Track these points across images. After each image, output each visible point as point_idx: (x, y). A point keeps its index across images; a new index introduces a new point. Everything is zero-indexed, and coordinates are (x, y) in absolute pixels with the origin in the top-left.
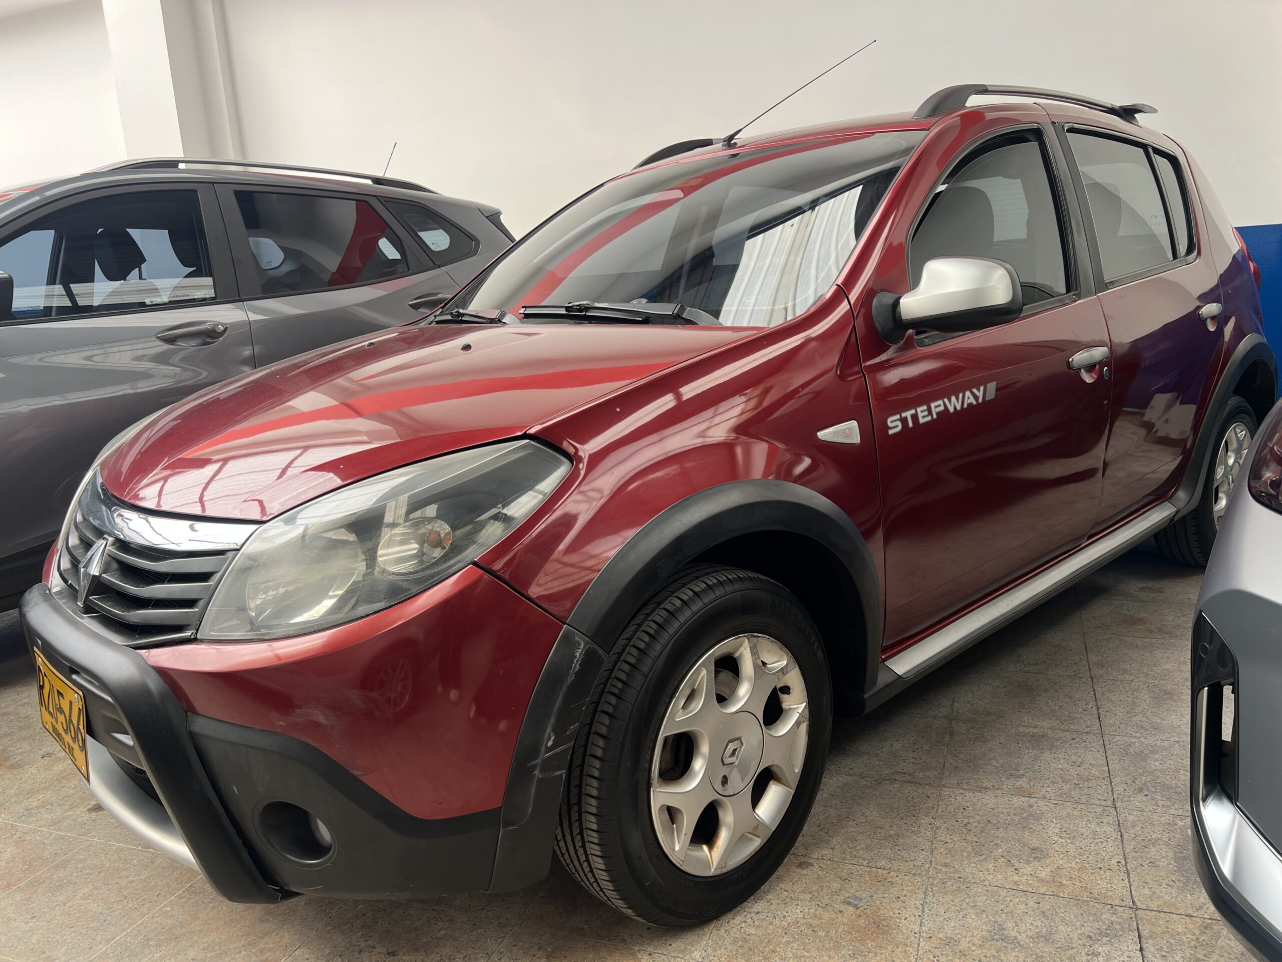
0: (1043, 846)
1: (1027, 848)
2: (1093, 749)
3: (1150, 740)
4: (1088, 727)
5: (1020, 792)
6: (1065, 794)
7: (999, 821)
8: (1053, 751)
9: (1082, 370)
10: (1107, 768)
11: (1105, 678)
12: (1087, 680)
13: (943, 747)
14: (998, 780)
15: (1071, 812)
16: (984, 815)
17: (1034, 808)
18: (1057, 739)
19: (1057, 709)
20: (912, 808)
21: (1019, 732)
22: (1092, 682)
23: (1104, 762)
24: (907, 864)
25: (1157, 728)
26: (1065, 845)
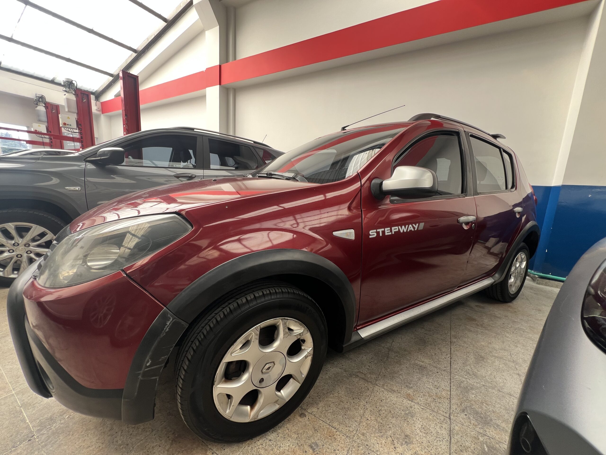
0: (411, 435)
1: (403, 434)
2: (445, 380)
3: (471, 381)
4: (445, 367)
5: (409, 397)
6: (428, 404)
7: (395, 413)
8: (428, 377)
9: (463, 224)
10: (449, 392)
11: (456, 343)
12: (448, 343)
13: (382, 363)
14: (400, 388)
15: (429, 416)
16: (389, 407)
17: (412, 409)
18: (430, 371)
19: (434, 355)
20: (359, 394)
21: (415, 363)
22: (451, 344)
23: (449, 389)
24: (346, 428)
25: (475, 375)
26: (422, 437)
